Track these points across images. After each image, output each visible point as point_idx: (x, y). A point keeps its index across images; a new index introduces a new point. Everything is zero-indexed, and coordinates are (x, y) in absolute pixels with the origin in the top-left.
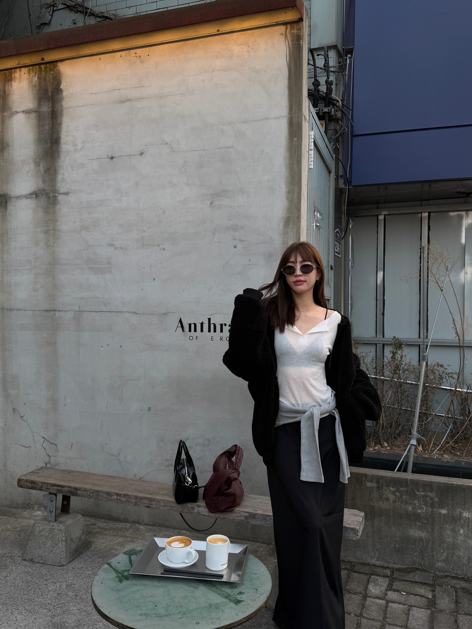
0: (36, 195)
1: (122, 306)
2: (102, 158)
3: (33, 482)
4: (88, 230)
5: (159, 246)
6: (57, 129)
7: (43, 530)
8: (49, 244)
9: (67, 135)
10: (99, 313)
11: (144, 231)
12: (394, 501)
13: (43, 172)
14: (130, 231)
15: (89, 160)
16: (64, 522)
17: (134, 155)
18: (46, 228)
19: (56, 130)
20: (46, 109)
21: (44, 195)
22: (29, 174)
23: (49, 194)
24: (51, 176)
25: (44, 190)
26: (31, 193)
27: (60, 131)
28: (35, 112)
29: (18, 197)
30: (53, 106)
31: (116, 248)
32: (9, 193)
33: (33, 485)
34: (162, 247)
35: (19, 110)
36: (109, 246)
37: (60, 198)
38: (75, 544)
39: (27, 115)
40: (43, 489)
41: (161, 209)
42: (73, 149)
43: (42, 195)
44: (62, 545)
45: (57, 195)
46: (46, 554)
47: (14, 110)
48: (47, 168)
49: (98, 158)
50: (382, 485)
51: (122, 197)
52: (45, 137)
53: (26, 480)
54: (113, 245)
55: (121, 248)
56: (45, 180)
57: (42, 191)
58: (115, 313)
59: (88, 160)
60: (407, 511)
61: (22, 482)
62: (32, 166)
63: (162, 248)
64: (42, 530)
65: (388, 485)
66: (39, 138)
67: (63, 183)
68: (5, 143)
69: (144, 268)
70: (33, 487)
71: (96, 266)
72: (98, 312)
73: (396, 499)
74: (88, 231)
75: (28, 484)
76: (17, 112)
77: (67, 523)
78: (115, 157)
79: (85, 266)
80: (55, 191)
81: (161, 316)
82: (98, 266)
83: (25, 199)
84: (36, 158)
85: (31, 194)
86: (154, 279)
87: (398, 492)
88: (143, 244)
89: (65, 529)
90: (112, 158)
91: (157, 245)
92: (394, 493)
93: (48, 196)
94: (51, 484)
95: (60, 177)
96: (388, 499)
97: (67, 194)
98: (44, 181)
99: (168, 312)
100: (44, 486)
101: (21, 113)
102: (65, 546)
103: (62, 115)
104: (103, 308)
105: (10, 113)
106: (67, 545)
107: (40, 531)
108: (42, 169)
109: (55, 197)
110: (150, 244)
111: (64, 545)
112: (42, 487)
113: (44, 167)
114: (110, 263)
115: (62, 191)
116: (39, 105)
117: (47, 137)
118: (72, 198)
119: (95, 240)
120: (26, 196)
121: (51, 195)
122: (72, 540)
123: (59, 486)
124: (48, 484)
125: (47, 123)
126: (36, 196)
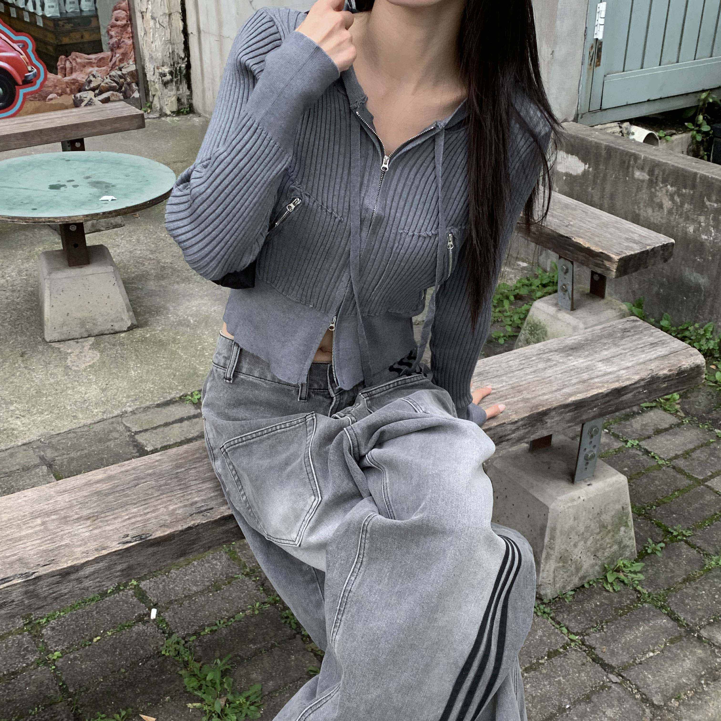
12: (670, 212)
50: (657, 179)
60: (686, 233)
65: (665, 181)
73: (673, 208)
87: (679, 196)
92: (671, 197)
96: (661, 206)
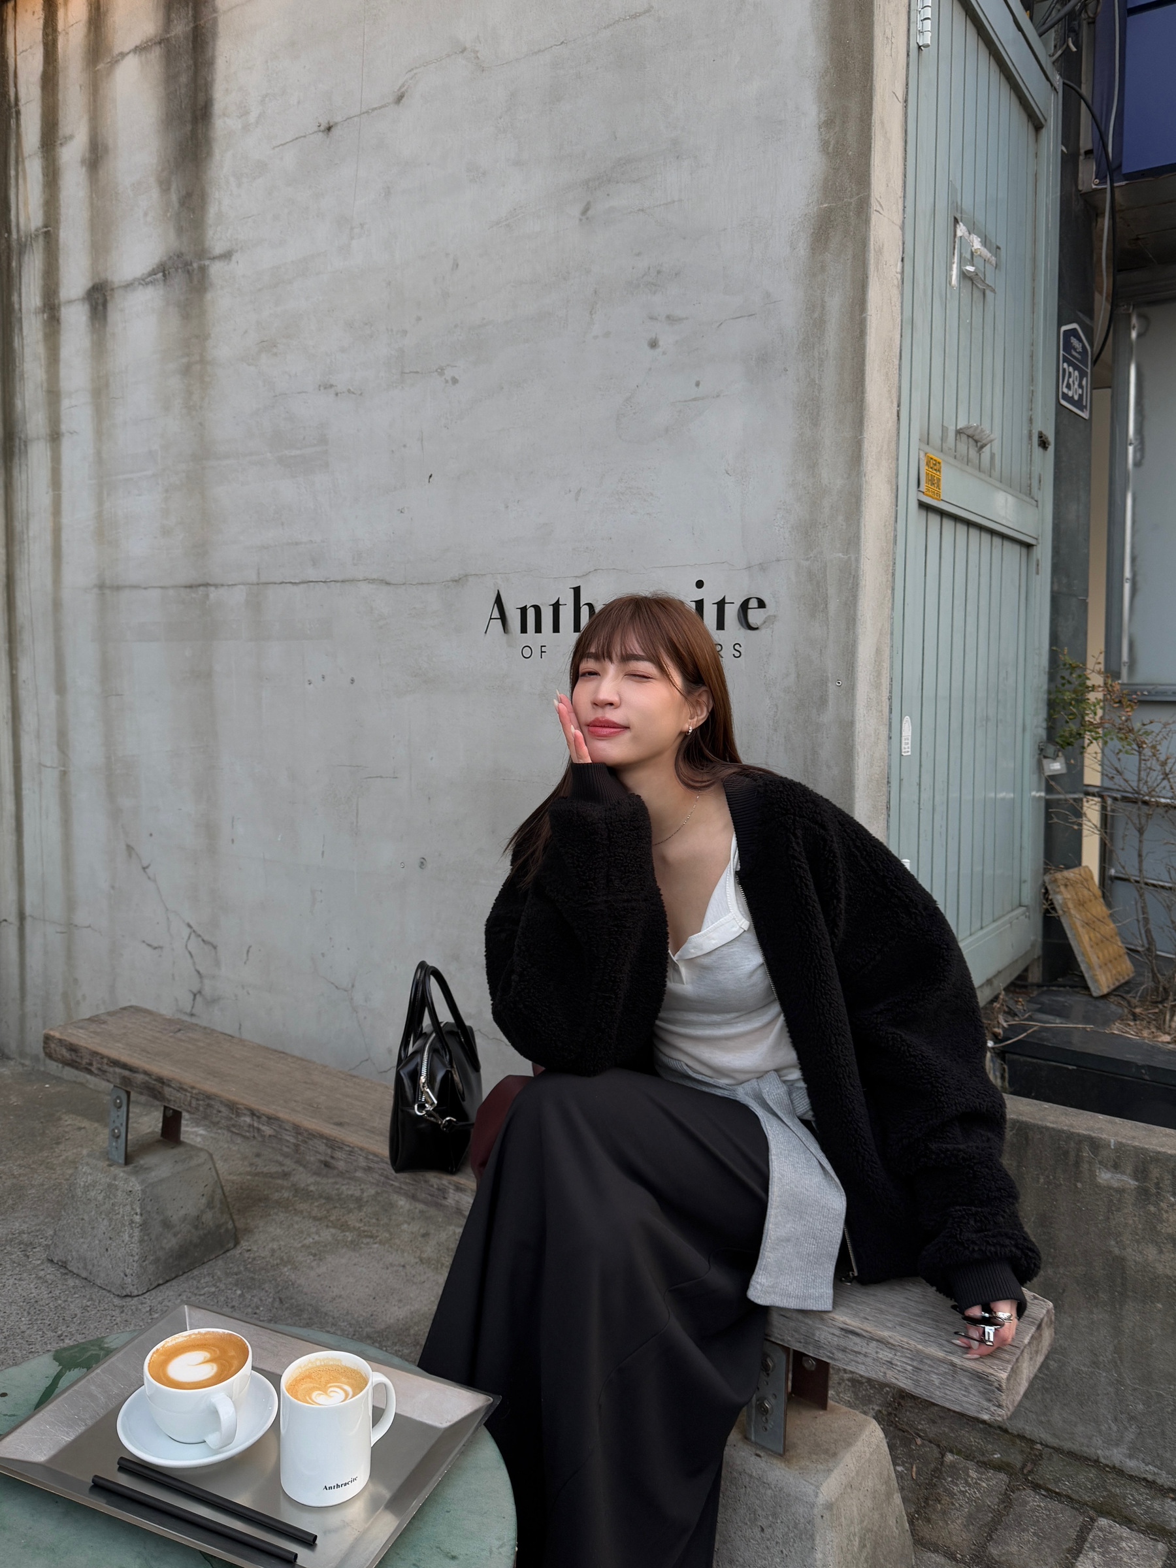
0: (163, 272)
1: (355, 565)
2: (305, 136)
3: (73, 1048)
4: (275, 350)
5: (441, 371)
6: (206, 79)
7: (94, 1184)
8: (191, 403)
9: (227, 90)
10: (302, 586)
11: (405, 332)
13: (176, 205)
14: (371, 337)
15: (277, 149)
16: (148, 1169)
17: (380, 108)
18: (185, 360)
19: (203, 81)
20: (180, 29)
21: (180, 270)
22: (149, 219)
23: (191, 264)
24: (194, 213)
25: (180, 255)
26: (153, 269)
27: (213, 80)
28: (160, 43)
29: (129, 286)
30: (196, 16)
31: (337, 394)
32: (109, 279)
33: (74, 1057)
34: (449, 373)
35: (126, 50)
36: (322, 388)
37: (216, 270)
38: (179, 1236)
39: (143, 57)
40: (93, 1069)
41: (447, 255)
42: (240, 126)
43: (177, 270)
44: (131, 1236)
45: (207, 263)
46: (94, 1254)
47: (117, 50)
48: (185, 192)
49: (297, 139)
50: (1158, 1188)
51: (352, 238)
52: (181, 107)
53: (60, 1040)
54: (331, 386)
55: (349, 391)
56: (182, 227)
57: (175, 258)
58: (338, 584)
59: (274, 148)
61: (53, 1046)
62: (155, 193)
63: (449, 378)
64: (90, 1184)
66: (167, 114)
67: (219, 229)
68: (100, 147)
69: (405, 446)
70: (73, 1061)
71: (295, 452)
72: (300, 583)
74: (275, 354)
75: (64, 1052)
76: (123, 55)
77: (153, 1174)
78: (336, 124)
79: (269, 454)
80: (202, 253)
81: (448, 587)
82: (298, 452)
83: (141, 287)
84: (163, 170)
85: (153, 273)
86: (431, 476)
88: (403, 373)
89: (143, 1191)
90: (329, 129)
91: (436, 371)
93: (188, 272)
94: (109, 1058)
95: (212, 211)
97: (227, 256)
98: (180, 231)
99: (466, 576)
100: (94, 1063)
101: (131, 55)
102: (141, 1241)
103: (214, 35)
104: (312, 574)
105: (109, 60)
106: (146, 1238)
107: (87, 1188)
108: (174, 198)
109: (203, 270)
110: (418, 370)
111: (136, 1239)
112: (91, 1064)
113: (179, 192)
114: (323, 440)
115: (218, 249)
116: (168, 22)
117: (183, 107)
118: (240, 266)
119: (290, 376)
120: (143, 280)
121: (195, 265)
122: (167, 1224)
123: (125, 1066)
124: (103, 1057)
125: (185, 65)
126: (164, 275)
